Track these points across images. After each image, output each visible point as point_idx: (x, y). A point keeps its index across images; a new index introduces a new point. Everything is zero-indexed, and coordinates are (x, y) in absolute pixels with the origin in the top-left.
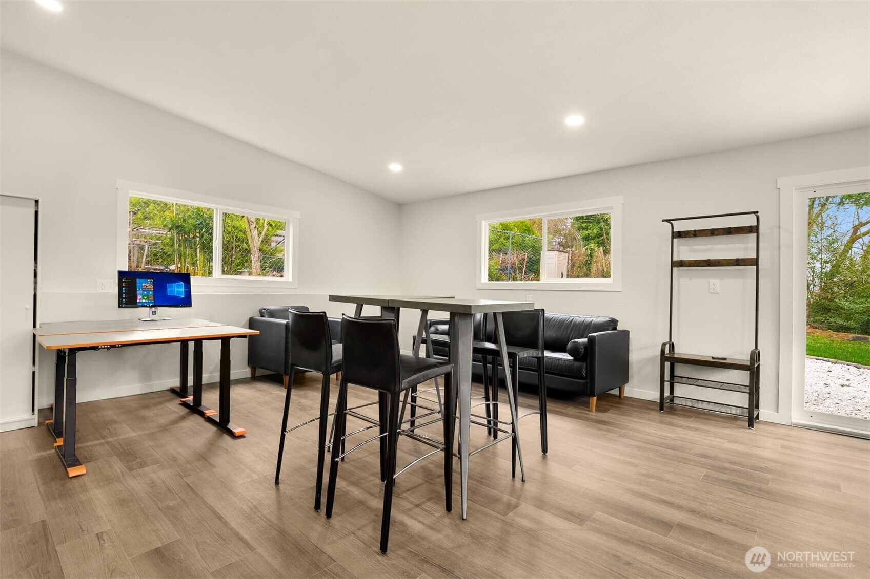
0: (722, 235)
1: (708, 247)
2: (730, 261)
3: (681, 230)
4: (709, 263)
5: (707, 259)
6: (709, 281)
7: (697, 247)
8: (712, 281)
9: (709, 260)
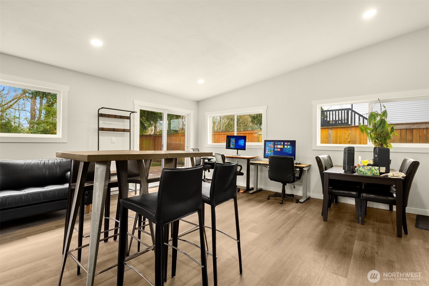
0: (119, 118)
1: (111, 122)
2: (122, 130)
3: (103, 113)
4: (114, 130)
5: (113, 128)
6: (111, 138)
7: (107, 122)
8: (112, 138)
9: (114, 129)
